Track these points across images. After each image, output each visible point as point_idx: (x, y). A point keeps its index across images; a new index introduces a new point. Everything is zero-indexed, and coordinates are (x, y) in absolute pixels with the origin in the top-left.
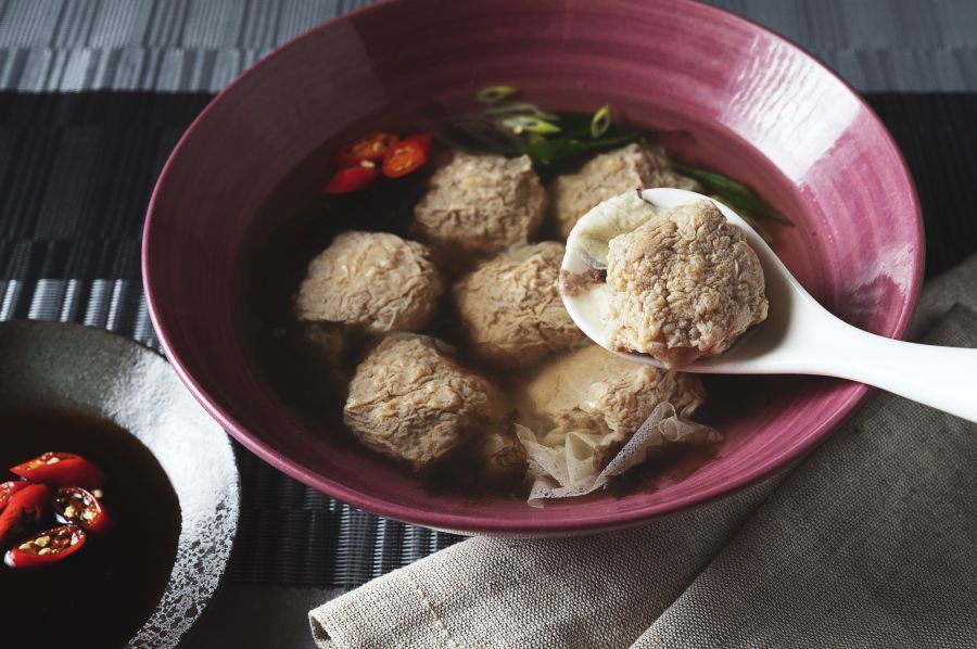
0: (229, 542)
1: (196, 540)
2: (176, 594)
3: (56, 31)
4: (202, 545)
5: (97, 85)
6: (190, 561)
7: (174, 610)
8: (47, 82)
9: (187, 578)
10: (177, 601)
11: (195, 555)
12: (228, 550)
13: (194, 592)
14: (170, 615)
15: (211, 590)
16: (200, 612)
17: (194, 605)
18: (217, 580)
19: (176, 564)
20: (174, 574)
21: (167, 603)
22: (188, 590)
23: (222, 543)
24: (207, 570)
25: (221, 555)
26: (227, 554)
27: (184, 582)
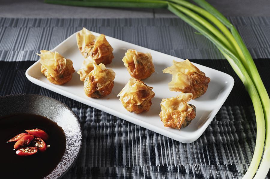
0: (74, 159)
1: (66, 157)
2: (57, 170)
3: (15, 47)
4: (67, 159)
5: (26, 60)
6: (63, 163)
7: (55, 174)
8: (12, 59)
9: (61, 167)
10: (56, 172)
11: (65, 161)
12: (73, 161)
13: (61, 170)
14: (53, 175)
15: (65, 170)
16: (60, 175)
17: (60, 174)
18: (67, 168)
19: (60, 163)
20: (58, 165)
21: (54, 172)
22: (60, 169)
23: (72, 159)
24: (66, 165)
25: (71, 162)
26: (72, 162)
27: (60, 168)
